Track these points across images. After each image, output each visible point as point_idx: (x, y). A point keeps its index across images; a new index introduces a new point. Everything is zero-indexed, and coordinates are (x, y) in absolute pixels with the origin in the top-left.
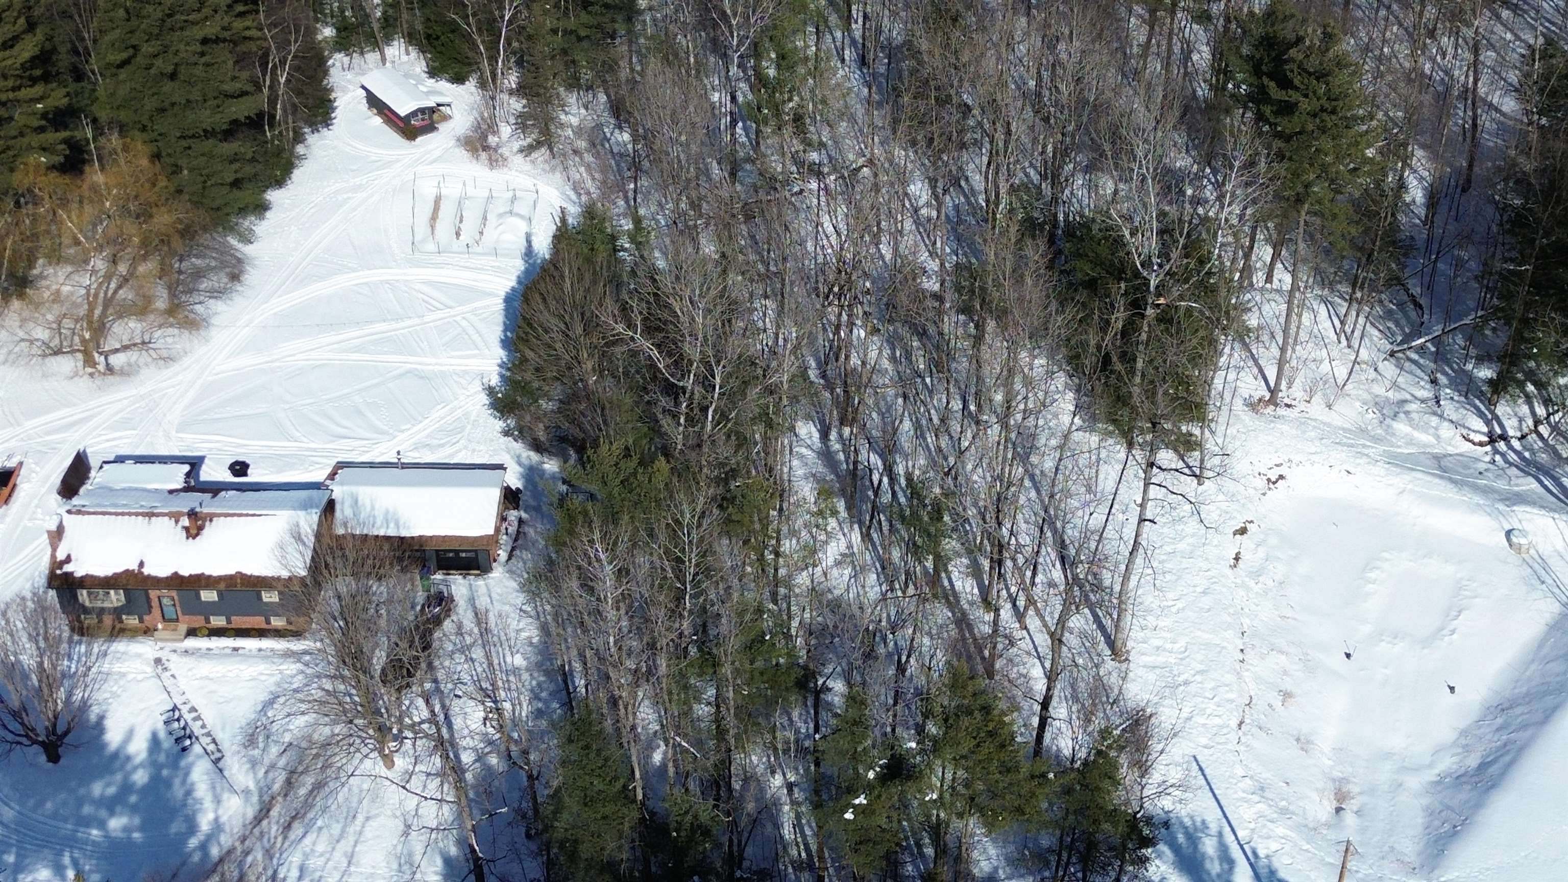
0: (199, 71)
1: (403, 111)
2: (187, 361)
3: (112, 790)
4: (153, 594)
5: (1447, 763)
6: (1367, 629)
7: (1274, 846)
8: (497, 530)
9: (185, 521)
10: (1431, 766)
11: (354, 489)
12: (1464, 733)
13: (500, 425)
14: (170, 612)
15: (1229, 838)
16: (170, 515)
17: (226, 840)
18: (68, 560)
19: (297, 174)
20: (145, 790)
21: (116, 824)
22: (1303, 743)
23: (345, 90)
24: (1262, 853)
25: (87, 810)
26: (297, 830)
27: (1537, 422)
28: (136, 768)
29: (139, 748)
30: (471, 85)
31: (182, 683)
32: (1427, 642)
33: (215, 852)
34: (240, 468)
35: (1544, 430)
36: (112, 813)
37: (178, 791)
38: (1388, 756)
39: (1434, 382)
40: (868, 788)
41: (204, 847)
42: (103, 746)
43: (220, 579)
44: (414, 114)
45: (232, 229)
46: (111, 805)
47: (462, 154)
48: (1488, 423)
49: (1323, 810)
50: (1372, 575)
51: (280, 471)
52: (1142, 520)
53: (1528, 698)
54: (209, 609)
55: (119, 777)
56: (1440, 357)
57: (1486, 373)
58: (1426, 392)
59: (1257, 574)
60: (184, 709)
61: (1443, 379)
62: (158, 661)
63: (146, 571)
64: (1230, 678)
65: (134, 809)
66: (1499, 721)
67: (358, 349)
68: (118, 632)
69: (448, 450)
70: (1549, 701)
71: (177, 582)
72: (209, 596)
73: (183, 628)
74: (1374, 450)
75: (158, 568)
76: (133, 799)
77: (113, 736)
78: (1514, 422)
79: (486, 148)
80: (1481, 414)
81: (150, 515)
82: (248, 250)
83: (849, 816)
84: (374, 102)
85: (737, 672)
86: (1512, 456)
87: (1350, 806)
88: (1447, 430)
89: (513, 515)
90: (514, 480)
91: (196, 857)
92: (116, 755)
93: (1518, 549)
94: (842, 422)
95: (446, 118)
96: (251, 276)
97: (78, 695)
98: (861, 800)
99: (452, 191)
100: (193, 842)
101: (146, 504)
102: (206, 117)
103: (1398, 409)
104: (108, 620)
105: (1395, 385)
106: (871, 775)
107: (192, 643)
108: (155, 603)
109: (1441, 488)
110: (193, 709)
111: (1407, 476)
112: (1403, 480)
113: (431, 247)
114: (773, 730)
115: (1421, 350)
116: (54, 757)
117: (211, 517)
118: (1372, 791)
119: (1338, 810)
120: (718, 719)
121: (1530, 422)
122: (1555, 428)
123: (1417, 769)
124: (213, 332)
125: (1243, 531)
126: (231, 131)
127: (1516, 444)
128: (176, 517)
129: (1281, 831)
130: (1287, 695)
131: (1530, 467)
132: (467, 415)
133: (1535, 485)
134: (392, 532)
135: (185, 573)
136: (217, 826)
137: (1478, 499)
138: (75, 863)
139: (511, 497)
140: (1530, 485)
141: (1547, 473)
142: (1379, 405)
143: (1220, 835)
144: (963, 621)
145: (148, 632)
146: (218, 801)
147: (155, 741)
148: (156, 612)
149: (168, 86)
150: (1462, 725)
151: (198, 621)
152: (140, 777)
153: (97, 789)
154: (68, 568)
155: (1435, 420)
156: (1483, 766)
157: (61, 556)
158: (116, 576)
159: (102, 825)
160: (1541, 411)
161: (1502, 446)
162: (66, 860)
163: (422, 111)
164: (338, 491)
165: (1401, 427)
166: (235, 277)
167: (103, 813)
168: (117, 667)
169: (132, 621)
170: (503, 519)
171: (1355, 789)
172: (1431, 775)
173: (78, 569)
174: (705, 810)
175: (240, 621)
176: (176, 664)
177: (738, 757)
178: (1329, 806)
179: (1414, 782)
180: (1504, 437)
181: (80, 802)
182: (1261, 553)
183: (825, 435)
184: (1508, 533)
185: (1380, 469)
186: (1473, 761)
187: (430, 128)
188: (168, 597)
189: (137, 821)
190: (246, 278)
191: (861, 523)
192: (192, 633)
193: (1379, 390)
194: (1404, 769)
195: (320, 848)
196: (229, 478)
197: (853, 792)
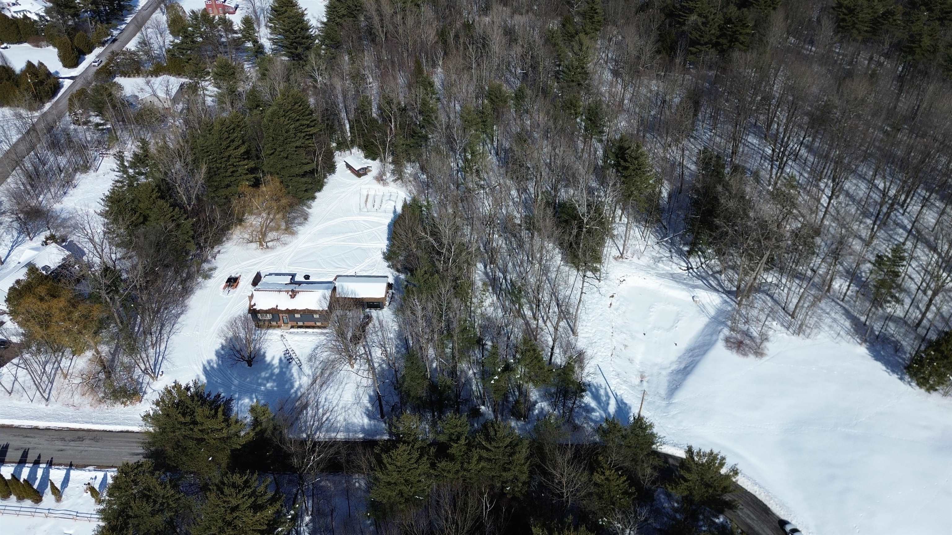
0: (295, 157)
1: (357, 169)
2: (291, 244)
3: (267, 375)
4: (281, 315)
5: (674, 367)
6: (650, 326)
7: (622, 392)
8: (386, 296)
9: (290, 293)
10: (670, 367)
11: (343, 283)
12: (680, 358)
13: (387, 264)
14: (285, 321)
15: (608, 389)
16: (286, 291)
17: (302, 390)
18: (255, 305)
19: (324, 188)
20: (278, 375)
21: (269, 385)
22: (631, 361)
23: (339, 162)
24: (618, 394)
25: (260, 381)
26: (324, 387)
27: (702, 264)
28: (275, 368)
29: (276, 362)
30: (378, 161)
31: (289, 342)
32: (668, 330)
33: (299, 394)
34: (307, 277)
35: (704, 266)
36: (268, 382)
37: (288, 375)
38: (656, 365)
39: (670, 251)
40: (499, 374)
41: (296, 392)
42: (265, 361)
43: (301, 311)
44: (360, 169)
45: (305, 205)
46: (268, 379)
47: (375, 181)
48: (687, 264)
49: (637, 381)
50: (652, 310)
51: (319, 278)
52: (582, 293)
53: (699, 347)
54: (298, 320)
55: (270, 371)
56: (672, 244)
57: (686, 249)
58: (668, 254)
59: (617, 309)
60: (290, 350)
61: (673, 251)
62: (282, 336)
63: (278, 308)
64: (608, 341)
65: (274, 381)
66: (690, 354)
67: (344, 241)
68: (270, 327)
69: (371, 272)
70: (705, 348)
71: (288, 311)
72: (297, 316)
73: (290, 326)
74: (652, 272)
75: (282, 307)
76: (274, 378)
77: (268, 359)
78: (695, 263)
79: (382, 180)
80: (685, 261)
81: (280, 291)
82: (310, 211)
83: (492, 382)
84: (348, 166)
85: (458, 339)
86: (694, 274)
87: (646, 379)
88: (674, 266)
89: (390, 291)
90: (391, 280)
91: (294, 395)
92: (269, 364)
93: (696, 302)
94: (491, 263)
95: (370, 171)
96: (311, 219)
97: (257, 346)
98: (496, 377)
99: (372, 193)
100: (292, 391)
101: (279, 288)
102: (297, 170)
103: (660, 259)
104: (267, 323)
105: (659, 252)
106: (499, 370)
107: (292, 330)
108: (281, 318)
109: (673, 284)
110: (293, 350)
111: (662, 280)
112: (661, 281)
113: (365, 210)
114: (470, 356)
115: (667, 241)
116: (250, 365)
117: (298, 292)
118: (652, 375)
119: (641, 381)
120: (453, 353)
121: (700, 264)
122: (707, 265)
123: (665, 369)
124: (299, 236)
125: (613, 296)
126: (304, 175)
127: (695, 270)
128: (287, 292)
129: (624, 387)
130: (626, 346)
131: (700, 277)
132: (376, 261)
133: (701, 283)
134: (353, 297)
135: (290, 309)
136: (300, 386)
137: (684, 287)
138: (256, 397)
139: (390, 286)
140: (700, 282)
141: (705, 279)
142: (654, 258)
143: (606, 389)
144: (527, 324)
145: (279, 327)
146: (300, 378)
147: (281, 360)
148: (281, 320)
149: (285, 161)
150: (679, 355)
151: (294, 324)
152: (277, 371)
153: (263, 374)
154: (254, 307)
155: (671, 263)
156: (685, 368)
157: (252, 303)
158: (269, 310)
159: (265, 385)
160: (703, 260)
161: (691, 271)
162: (254, 396)
163: (363, 169)
164: (337, 284)
165: (660, 265)
166: (306, 219)
167: (265, 382)
168: (269, 337)
169: (274, 323)
170: (387, 293)
171: (646, 375)
172: (670, 370)
173: (258, 307)
174: (449, 381)
175: (307, 324)
176: (287, 336)
177: (459, 365)
178: (639, 380)
179: (664, 373)
180: (692, 268)
181: (258, 378)
182: (618, 303)
183: (485, 267)
184: (693, 297)
185: (654, 278)
186: (682, 366)
187: (365, 174)
188: (285, 316)
189: (275, 384)
190: (309, 219)
191: (496, 294)
192: (292, 327)
193: (654, 254)
194: (661, 369)
195: (331, 393)
196: (304, 280)
197: (494, 375)
